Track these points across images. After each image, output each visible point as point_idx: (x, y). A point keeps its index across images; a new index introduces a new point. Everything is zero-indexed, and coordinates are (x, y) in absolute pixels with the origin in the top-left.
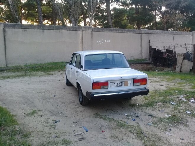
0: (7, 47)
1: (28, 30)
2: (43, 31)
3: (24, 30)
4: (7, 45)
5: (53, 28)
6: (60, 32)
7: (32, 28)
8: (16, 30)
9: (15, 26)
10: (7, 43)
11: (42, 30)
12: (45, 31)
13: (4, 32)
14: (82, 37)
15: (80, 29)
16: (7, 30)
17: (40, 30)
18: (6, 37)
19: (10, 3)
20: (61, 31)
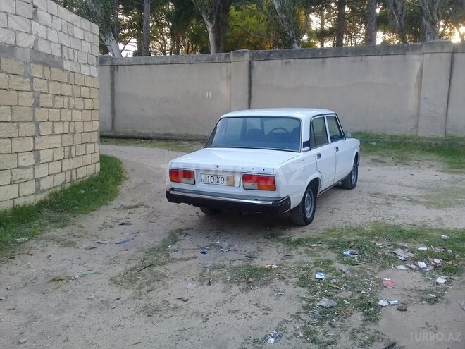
0: (253, 99)
1: (292, 61)
2: (323, 62)
3: (286, 63)
4: (253, 94)
5: (347, 52)
6: (362, 60)
7: (302, 56)
8: (272, 63)
9: (269, 55)
10: (253, 89)
11: (320, 60)
12: (328, 61)
13: (251, 68)
14: (421, 71)
15: (416, 49)
16: (255, 63)
17: (317, 59)
18: (253, 78)
19: (277, 8)
20: (364, 58)
